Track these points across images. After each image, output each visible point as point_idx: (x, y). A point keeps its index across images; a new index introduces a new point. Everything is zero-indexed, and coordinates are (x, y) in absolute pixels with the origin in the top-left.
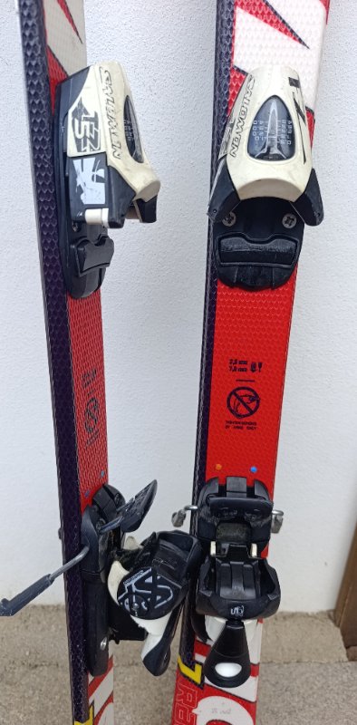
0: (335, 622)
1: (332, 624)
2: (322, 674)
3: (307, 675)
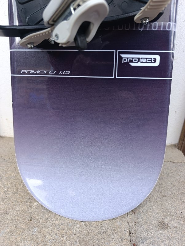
0: (178, 148)
1: (177, 149)
2: (175, 166)
3: (167, 166)
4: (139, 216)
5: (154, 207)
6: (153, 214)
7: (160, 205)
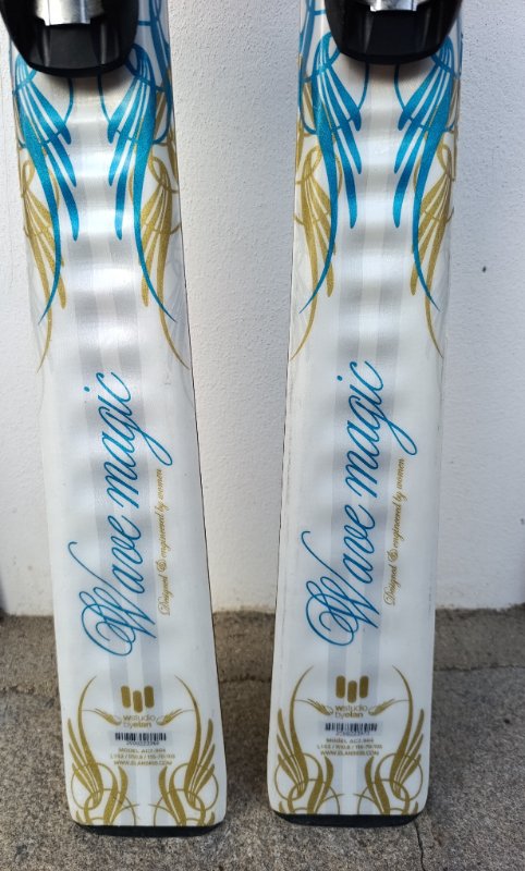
4: (453, 850)
5: (488, 821)
6: (488, 841)
7: (503, 813)
